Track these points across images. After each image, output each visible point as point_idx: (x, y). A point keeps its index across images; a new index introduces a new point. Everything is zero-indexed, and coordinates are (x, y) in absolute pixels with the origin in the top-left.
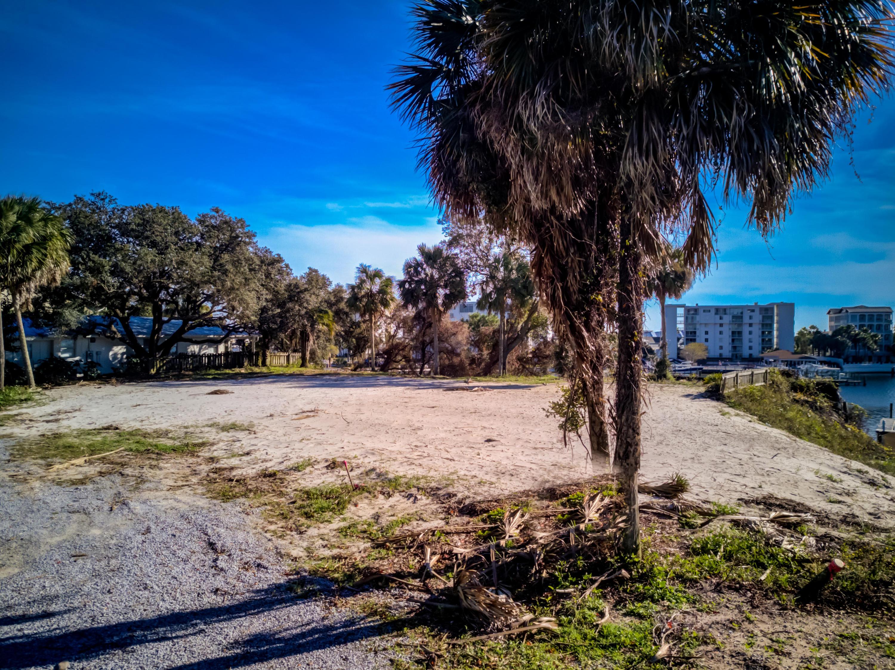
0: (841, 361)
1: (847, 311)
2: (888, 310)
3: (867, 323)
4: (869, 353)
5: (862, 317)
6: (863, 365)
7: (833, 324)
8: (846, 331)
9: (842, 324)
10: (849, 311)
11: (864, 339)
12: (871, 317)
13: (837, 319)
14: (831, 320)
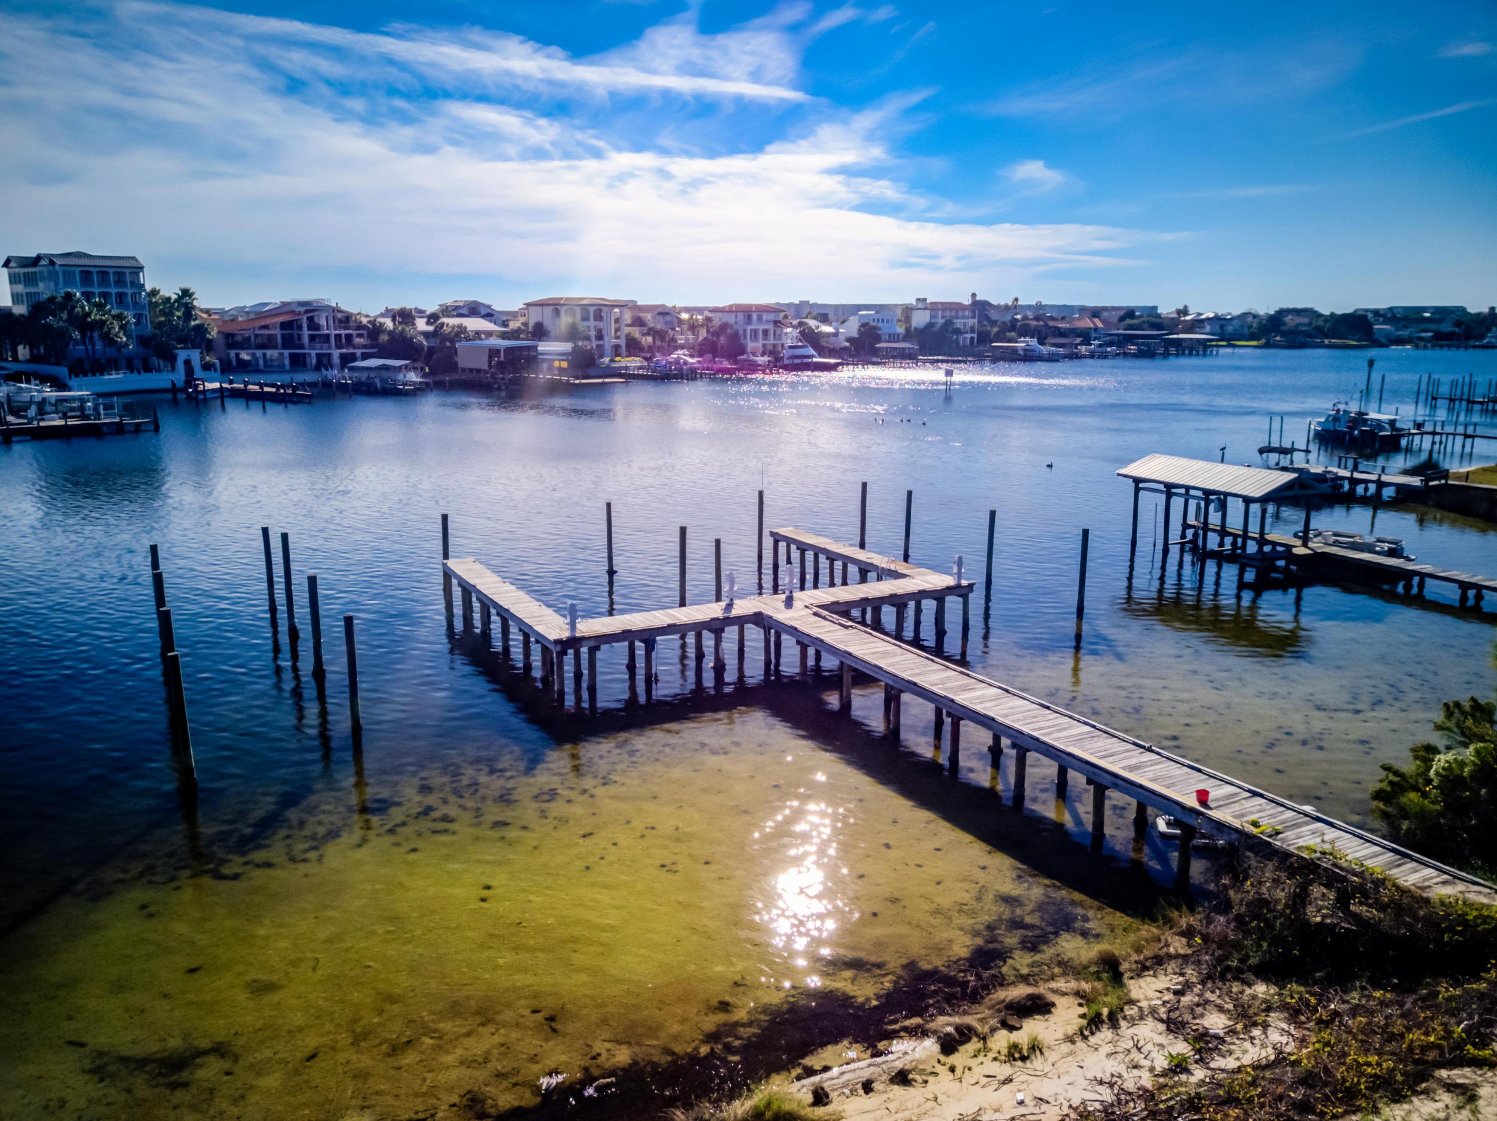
0: (62, 371)
1: (52, 263)
2: (133, 263)
3: (97, 290)
4: (111, 352)
5: (86, 276)
6: (107, 377)
7: (20, 288)
8: (62, 307)
9: (44, 290)
10: (58, 262)
11: (103, 323)
12: (103, 275)
13: (29, 280)
14: (13, 279)
